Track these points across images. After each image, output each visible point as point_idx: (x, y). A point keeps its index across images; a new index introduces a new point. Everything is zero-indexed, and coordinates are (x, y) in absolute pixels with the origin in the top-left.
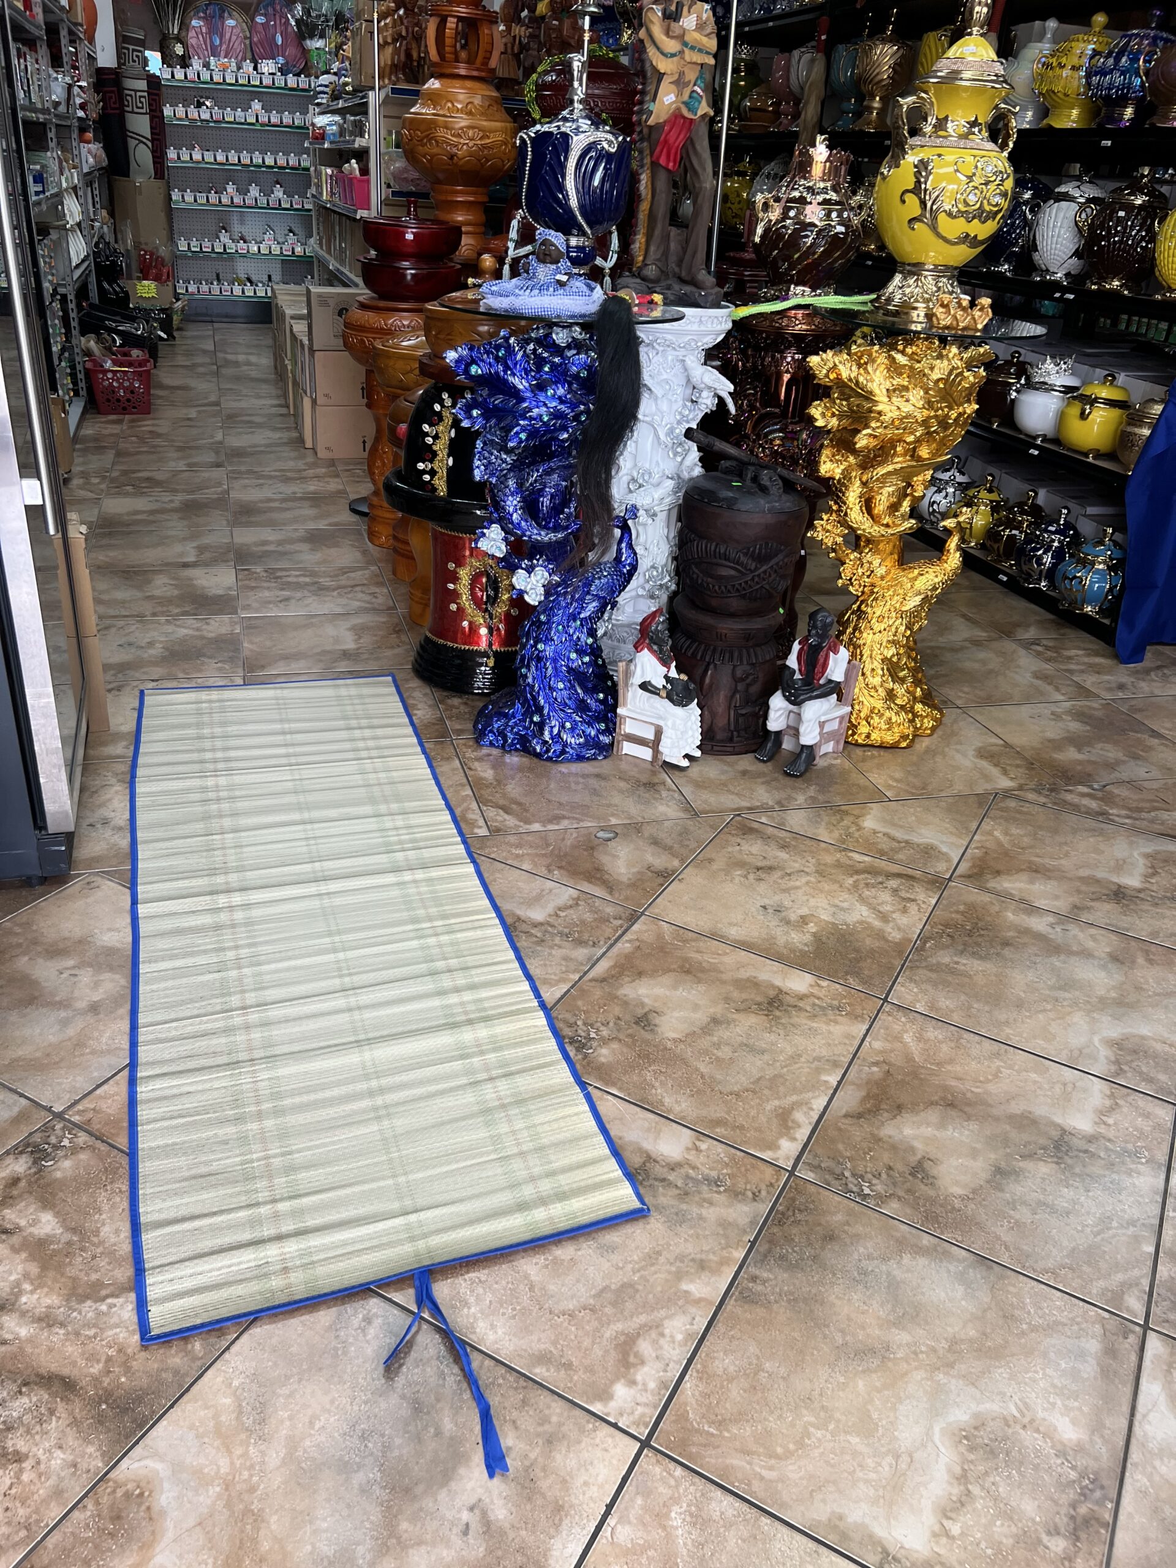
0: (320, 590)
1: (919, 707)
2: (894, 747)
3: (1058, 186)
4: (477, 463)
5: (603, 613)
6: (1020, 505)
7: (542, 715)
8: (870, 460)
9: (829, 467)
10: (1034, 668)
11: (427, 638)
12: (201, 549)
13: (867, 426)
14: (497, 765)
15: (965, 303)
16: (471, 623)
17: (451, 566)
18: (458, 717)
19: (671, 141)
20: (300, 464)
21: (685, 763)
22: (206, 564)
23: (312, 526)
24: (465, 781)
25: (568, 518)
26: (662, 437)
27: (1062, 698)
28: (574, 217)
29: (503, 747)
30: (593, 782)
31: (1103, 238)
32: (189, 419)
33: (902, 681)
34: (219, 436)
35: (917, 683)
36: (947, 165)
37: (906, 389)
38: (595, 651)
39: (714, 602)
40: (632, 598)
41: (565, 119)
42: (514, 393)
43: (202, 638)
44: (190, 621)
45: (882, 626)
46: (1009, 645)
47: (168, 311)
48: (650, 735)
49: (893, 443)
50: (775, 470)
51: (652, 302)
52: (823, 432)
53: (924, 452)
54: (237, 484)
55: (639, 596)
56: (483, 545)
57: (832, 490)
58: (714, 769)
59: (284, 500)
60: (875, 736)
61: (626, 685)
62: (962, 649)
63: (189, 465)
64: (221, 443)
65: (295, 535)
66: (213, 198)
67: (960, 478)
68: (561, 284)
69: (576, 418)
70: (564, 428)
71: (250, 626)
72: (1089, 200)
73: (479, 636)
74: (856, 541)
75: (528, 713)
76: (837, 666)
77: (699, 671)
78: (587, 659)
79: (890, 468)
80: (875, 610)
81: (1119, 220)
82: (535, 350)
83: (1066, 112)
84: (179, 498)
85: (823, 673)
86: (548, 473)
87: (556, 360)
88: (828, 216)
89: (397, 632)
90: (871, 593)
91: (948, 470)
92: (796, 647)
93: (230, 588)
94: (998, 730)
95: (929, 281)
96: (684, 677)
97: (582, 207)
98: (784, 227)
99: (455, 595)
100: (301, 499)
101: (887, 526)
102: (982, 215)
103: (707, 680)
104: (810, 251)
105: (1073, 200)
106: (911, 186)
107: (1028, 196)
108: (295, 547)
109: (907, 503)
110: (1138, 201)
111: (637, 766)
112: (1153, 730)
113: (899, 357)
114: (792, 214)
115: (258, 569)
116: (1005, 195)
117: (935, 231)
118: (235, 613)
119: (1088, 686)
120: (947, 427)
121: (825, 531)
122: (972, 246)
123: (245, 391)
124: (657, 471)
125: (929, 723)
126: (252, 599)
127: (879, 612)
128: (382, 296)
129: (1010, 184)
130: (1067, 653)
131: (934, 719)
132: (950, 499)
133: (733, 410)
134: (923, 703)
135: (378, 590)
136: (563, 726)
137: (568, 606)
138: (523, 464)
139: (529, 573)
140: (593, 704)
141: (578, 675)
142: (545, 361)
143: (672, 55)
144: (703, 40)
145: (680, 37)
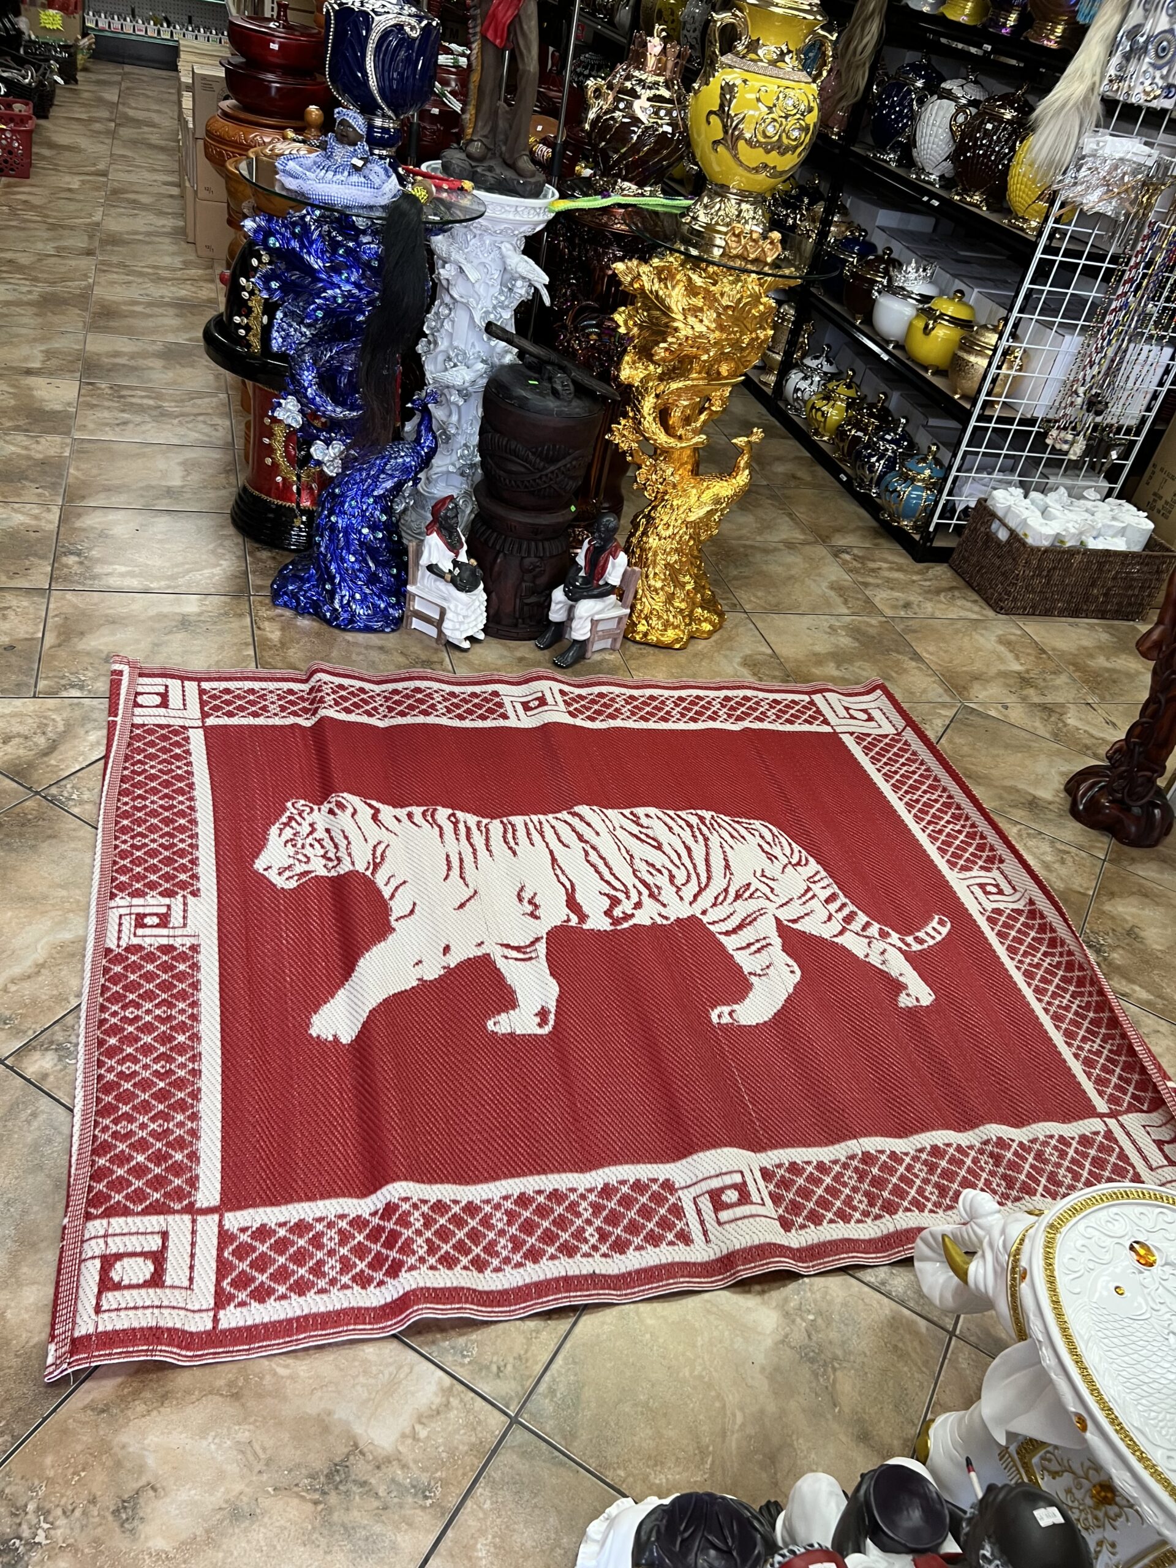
0: (161, 415)
1: (698, 611)
2: (668, 647)
3: (947, 80)
4: (275, 334)
5: (399, 491)
6: (871, 406)
7: (333, 584)
8: (668, 372)
9: (630, 372)
10: (834, 578)
11: (245, 487)
12: (49, 354)
13: (664, 340)
14: (286, 627)
15: (756, 235)
16: (284, 479)
17: (267, 421)
18: (263, 573)
19: (499, 16)
20: (177, 262)
21: (467, 644)
22: (50, 374)
23: (171, 338)
24: (250, 640)
26: (477, 321)
27: (846, 611)
28: (375, 100)
29: (296, 609)
31: (969, 149)
32: (70, 190)
33: (683, 585)
34: (97, 218)
35: (698, 588)
36: (752, 90)
37: (701, 310)
38: (392, 528)
39: (507, 493)
40: (443, 473)
42: (310, 271)
43: (29, 458)
44: (20, 438)
45: (667, 533)
46: (820, 551)
47: (71, 49)
48: (435, 614)
49: (689, 359)
51: (462, 189)
52: (628, 338)
53: (724, 369)
54: (103, 279)
55: (449, 472)
56: (279, 414)
57: (629, 396)
58: (494, 652)
59: (150, 305)
60: (653, 636)
61: (417, 564)
62: (775, 550)
63: (58, 249)
64: (98, 224)
65: (152, 348)
67: (827, 368)
68: (357, 169)
69: (372, 303)
70: (360, 311)
71: (81, 450)
72: (969, 103)
73: (292, 493)
75: (321, 581)
76: (616, 569)
77: (488, 558)
78: (380, 535)
79: (685, 384)
80: (662, 516)
81: (987, 134)
82: (329, 232)
83: (962, 4)
84: (40, 289)
85: (602, 575)
86: (346, 352)
87: (351, 244)
88: (656, 113)
89: (227, 473)
90: (661, 498)
91: (817, 358)
93: (69, 404)
94: (771, 638)
95: (731, 206)
96: (473, 562)
97: (381, 90)
98: (612, 118)
99: (270, 450)
100: (168, 304)
102: (780, 148)
103: (497, 568)
104: (636, 148)
105: (955, 99)
106: (716, 108)
107: (919, 84)
108: (150, 362)
109: (703, 417)
110: (1008, 115)
111: (421, 641)
112: (916, 653)
113: (695, 277)
114: (622, 105)
115: (103, 385)
116: (806, 129)
117: (735, 157)
118: (68, 433)
119: (877, 601)
120: (743, 349)
121: (622, 435)
122: (772, 176)
123: (139, 161)
124: (470, 353)
125: (707, 627)
126: (89, 418)
127: (666, 519)
128: (246, 107)
129: (812, 118)
130: (871, 565)
131: (711, 623)
132: (814, 388)
133: (547, 301)
134: (703, 608)
135: (220, 422)
136: (353, 597)
137: (363, 481)
138: (322, 339)
139: (328, 445)
140: (385, 579)
141: (368, 549)
142: (339, 244)
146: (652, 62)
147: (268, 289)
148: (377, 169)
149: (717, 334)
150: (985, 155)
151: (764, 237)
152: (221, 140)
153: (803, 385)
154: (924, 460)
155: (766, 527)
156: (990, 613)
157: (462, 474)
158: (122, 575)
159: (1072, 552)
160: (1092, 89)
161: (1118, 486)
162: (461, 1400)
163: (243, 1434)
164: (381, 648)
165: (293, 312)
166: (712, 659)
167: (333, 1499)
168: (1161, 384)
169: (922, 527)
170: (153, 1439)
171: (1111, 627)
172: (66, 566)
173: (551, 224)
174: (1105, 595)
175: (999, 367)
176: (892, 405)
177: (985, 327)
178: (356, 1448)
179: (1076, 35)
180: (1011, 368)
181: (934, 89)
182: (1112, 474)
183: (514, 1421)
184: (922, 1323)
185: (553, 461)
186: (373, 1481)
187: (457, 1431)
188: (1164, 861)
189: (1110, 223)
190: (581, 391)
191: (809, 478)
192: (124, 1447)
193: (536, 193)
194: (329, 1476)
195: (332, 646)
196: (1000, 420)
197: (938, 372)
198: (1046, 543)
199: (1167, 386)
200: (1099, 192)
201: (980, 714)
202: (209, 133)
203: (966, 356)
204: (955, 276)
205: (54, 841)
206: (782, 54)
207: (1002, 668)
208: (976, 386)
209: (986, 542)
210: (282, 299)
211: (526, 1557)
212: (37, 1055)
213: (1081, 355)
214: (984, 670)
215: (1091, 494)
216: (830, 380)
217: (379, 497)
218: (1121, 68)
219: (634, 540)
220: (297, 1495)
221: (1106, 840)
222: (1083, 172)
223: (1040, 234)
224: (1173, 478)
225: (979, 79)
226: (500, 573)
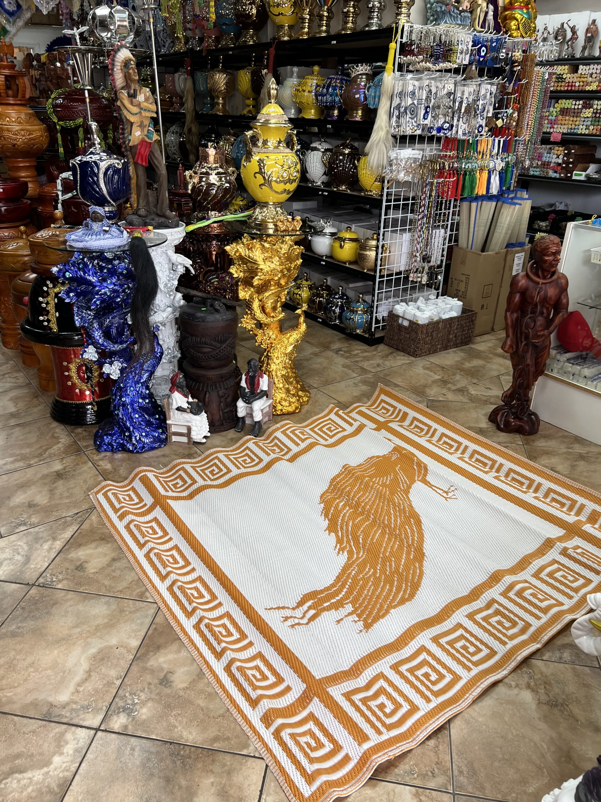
1: (300, 393)
2: (294, 413)
3: (311, 143)
4: (76, 318)
6: (321, 286)
7: (130, 432)
8: (261, 289)
9: (243, 294)
10: (342, 363)
11: (56, 400)
13: (257, 275)
14: (111, 461)
15: (290, 220)
16: (80, 390)
17: (65, 364)
18: (84, 439)
19: (142, 153)
24: (97, 473)
25: (127, 337)
27: (355, 375)
28: (106, 198)
29: (112, 451)
31: (335, 168)
33: (291, 383)
35: (297, 382)
36: (272, 160)
37: (271, 258)
38: (151, 396)
39: (204, 364)
41: (93, 154)
42: (90, 283)
45: (279, 361)
46: (330, 354)
48: (185, 431)
49: (269, 281)
50: (220, 301)
51: (148, 230)
52: (238, 280)
53: (283, 282)
57: (246, 304)
58: (218, 440)
60: (285, 410)
61: (169, 409)
62: (311, 358)
68: (106, 231)
69: (124, 291)
70: (118, 296)
72: (327, 150)
73: (85, 396)
74: (260, 325)
75: (122, 432)
76: (264, 383)
77: (202, 396)
78: (147, 401)
79: (270, 293)
80: (274, 354)
81: (341, 161)
82: (98, 263)
83: (309, 111)
85: (258, 387)
87: (110, 266)
88: (221, 179)
89: (36, 397)
90: (271, 346)
92: (244, 377)
94: (334, 396)
95: (272, 210)
96: (196, 400)
97: (110, 194)
98: (201, 186)
99: (69, 378)
101: (273, 317)
102: (290, 181)
103: (207, 399)
104: (215, 196)
105: (319, 150)
106: (258, 171)
109: (279, 305)
110: (347, 151)
111: (181, 446)
113: (266, 244)
114: (204, 180)
116: (298, 171)
117: (271, 189)
119: (365, 367)
120: (291, 271)
121: (246, 323)
122: (288, 194)
125: (305, 399)
127: (276, 355)
130: (353, 353)
131: (307, 397)
133: (193, 272)
134: (301, 391)
135: (17, 375)
136: (141, 435)
137: (134, 377)
138: (100, 315)
139: (111, 365)
140: (154, 421)
141: (143, 409)
142: (104, 268)
143: (136, 114)
144: (150, 106)
145: (139, 105)
146: (211, 159)
147: (69, 297)
148: (115, 230)
149: (281, 267)
150: (343, 169)
151: (293, 219)
154: (358, 302)
156: (413, 359)
157: (171, 362)
158: (13, 462)
159: (438, 322)
160: (388, 132)
161: (440, 291)
162: (425, 796)
164: (164, 456)
165: (82, 306)
168: (444, 244)
169: (368, 330)
171: (462, 350)
173: (185, 238)
174: (455, 337)
175: (382, 254)
176: (329, 283)
177: (368, 239)
179: (367, 113)
180: (386, 253)
182: (437, 287)
183: (454, 794)
185: (225, 341)
188: (544, 437)
189: (411, 184)
193: (177, 226)
195: (138, 462)
196: (388, 276)
198: (426, 322)
199: (447, 245)
200: (403, 173)
201: (436, 401)
203: (362, 252)
204: (341, 222)
205: (57, 606)
206: (278, 143)
207: (432, 379)
208: (373, 265)
209: (399, 329)
210: (77, 300)
212: (114, 718)
213: (412, 241)
214: (426, 382)
215: (432, 296)
217: (143, 382)
218: (397, 122)
221: (518, 436)
222: (394, 168)
223: (382, 195)
224: (462, 281)
225: (326, 140)
226: (209, 402)
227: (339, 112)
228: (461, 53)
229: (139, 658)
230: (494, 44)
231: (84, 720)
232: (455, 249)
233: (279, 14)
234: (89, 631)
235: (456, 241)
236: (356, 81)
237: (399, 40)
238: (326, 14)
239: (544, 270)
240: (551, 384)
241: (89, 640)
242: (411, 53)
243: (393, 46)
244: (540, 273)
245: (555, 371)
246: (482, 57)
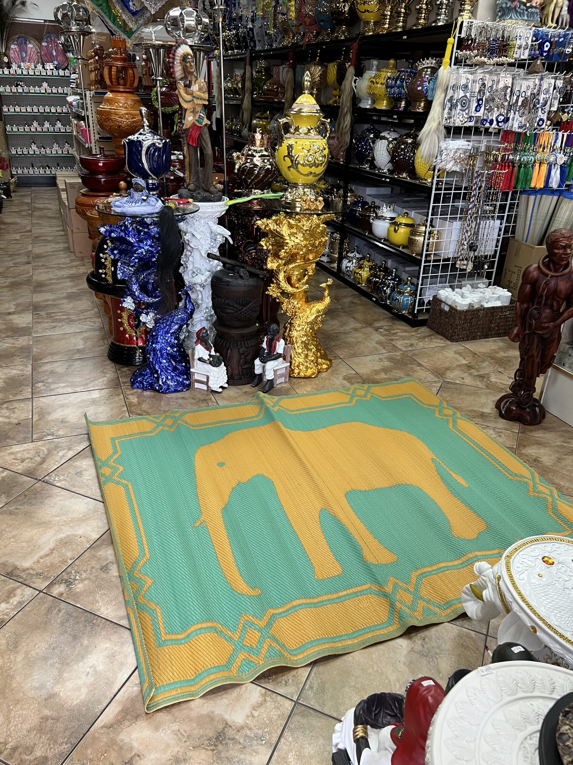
0: (70, 321)
1: (320, 360)
2: (309, 377)
4: (118, 272)
5: (181, 330)
6: (379, 267)
7: (158, 374)
8: (286, 262)
9: (271, 264)
10: (377, 339)
11: (113, 343)
12: (17, 305)
13: (283, 249)
14: (139, 396)
15: (312, 200)
16: (130, 335)
17: (119, 312)
18: (125, 376)
19: (193, 135)
20: (67, 260)
21: (220, 390)
22: (19, 313)
23: (70, 291)
24: (124, 404)
25: (160, 292)
26: (203, 254)
27: (385, 352)
28: (148, 173)
29: (143, 388)
30: (181, 401)
31: (397, 157)
32: (16, 240)
33: (311, 350)
34: (30, 248)
35: (318, 350)
36: (300, 145)
37: (296, 233)
38: (180, 345)
39: (227, 323)
40: (199, 321)
41: (141, 134)
42: (130, 244)
43: (14, 347)
44: (10, 340)
45: (300, 328)
46: (369, 330)
47: (7, 184)
48: (204, 379)
49: (295, 255)
51: (188, 202)
52: (268, 251)
53: (311, 257)
54: (36, 272)
55: (201, 320)
56: (125, 305)
57: (272, 274)
58: (233, 391)
59: (58, 279)
60: (302, 374)
61: (193, 359)
62: (350, 332)
63: (14, 264)
64: (30, 251)
65: (62, 296)
66: (27, 128)
67: (358, 256)
68: (144, 200)
70: (154, 257)
71: (37, 341)
72: (393, 139)
73: (134, 341)
74: (286, 295)
75: (152, 374)
76: (280, 346)
77: (224, 352)
78: (175, 349)
79: (295, 265)
80: (297, 322)
81: (402, 150)
82: (136, 227)
83: (382, 102)
84: (9, 280)
85: (275, 350)
86: (150, 274)
88: (263, 161)
89: (103, 339)
90: (294, 314)
91: (353, 253)
93: (29, 323)
94: (354, 367)
95: (301, 190)
96: (218, 354)
97: (150, 169)
98: (246, 166)
99: (122, 324)
100: (66, 278)
101: (297, 288)
102: (315, 165)
103: (228, 355)
104: (257, 176)
105: (387, 139)
106: (286, 154)
107: (372, 136)
108: (61, 302)
109: (306, 278)
110: (410, 141)
111: (200, 392)
112: (419, 363)
113: (291, 221)
114: (249, 161)
115: (43, 313)
116: (325, 156)
117: (298, 171)
118: (31, 335)
119: (398, 345)
120: (317, 247)
121: (273, 291)
122: (315, 176)
123: (44, 224)
124: (203, 268)
125: (325, 366)
126: (39, 328)
127: (298, 322)
128: (91, 190)
129: (326, 152)
130: (393, 332)
131: (326, 364)
132: (354, 265)
133: (231, 242)
134: (321, 358)
135: (97, 320)
136: (167, 378)
137: (165, 328)
138: (139, 271)
139: (147, 315)
140: (180, 368)
141: (172, 356)
142: (141, 231)
143: (189, 102)
144: (202, 95)
145: (191, 94)
146: (258, 143)
147: (113, 254)
148: (152, 199)
149: (305, 242)
150: (403, 158)
151: (316, 200)
152: (82, 205)
153: (349, 264)
154: (406, 284)
155: (344, 324)
156: (449, 343)
157: (207, 320)
158: (63, 387)
159: (478, 310)
160: (439, 124)
161: (493, 280)
162: (271, 698)
163: (175, 727)
164: (183, 398)
165: (125, 262)
166: (329, 379)
167: (220, 747)
168: (499, 235)
169: (412, 312)
170: (134, 735)
171: (504, 340)
172: (38, 387)
173: (227, 211)
174: (498, 326)
175: (429, 239)
176: (389, 265)
177: (419, 225)
178: (227, 725)
179: (429, 105)
180: (434, 239)
181: (378, 136)
182: (489, 276)
183: (296, 703)
184: (473, 633)
185: (245, 305)
186: (237, 737)
187: (271, 711)
188: (545, 429)
189: (461, 174)
190: (252, 275)
191: (359, 302)
192: (122, 741)
193: (220, 200)
194: (217, 738)
195: (161, 401)
196: (434, 261)
197: (404, 247)
198: (466, 308)
199: (502, 236)
200: (452, 163)
201: (452, 383)
202: (77, 203)
203: (413, 237)
204: (403, 208)
205: (50, 499)
206: (309, 130)
207: (458, 363)
208: (421, 249)
209: (440, 313)
210: (120, 257)
211: (311, 758)
212: (57, 586)
213: (462, 229)
214: (451, 365)
215: (481, 285)
216: (360, 260)
217: (173, 333)
218: (449, 113)
219: (286, 334)
220: (204, 748)
221: (517, 424)
222: (443, 156)
223: (432, 184)
224: (514, 273)
225: (396, 129)
226: (230, 357)
227: (406, 104)
228: (520, 48)
229: (93, 548)
230: (561, 40)
231: (34, 583)
232: (511, 241)
233: (365, 11)
234: (65, 521)
235: (513, 232)
236: (421, 74)
237: (457, 35)
238: (403, 10)
239: (555, 264)
240: (561, 377)
241: (63, 527)
242: (468, 48)
243: (451, 41)
244: (551, 266)
245: (567, 365)
246: (546, 52)
